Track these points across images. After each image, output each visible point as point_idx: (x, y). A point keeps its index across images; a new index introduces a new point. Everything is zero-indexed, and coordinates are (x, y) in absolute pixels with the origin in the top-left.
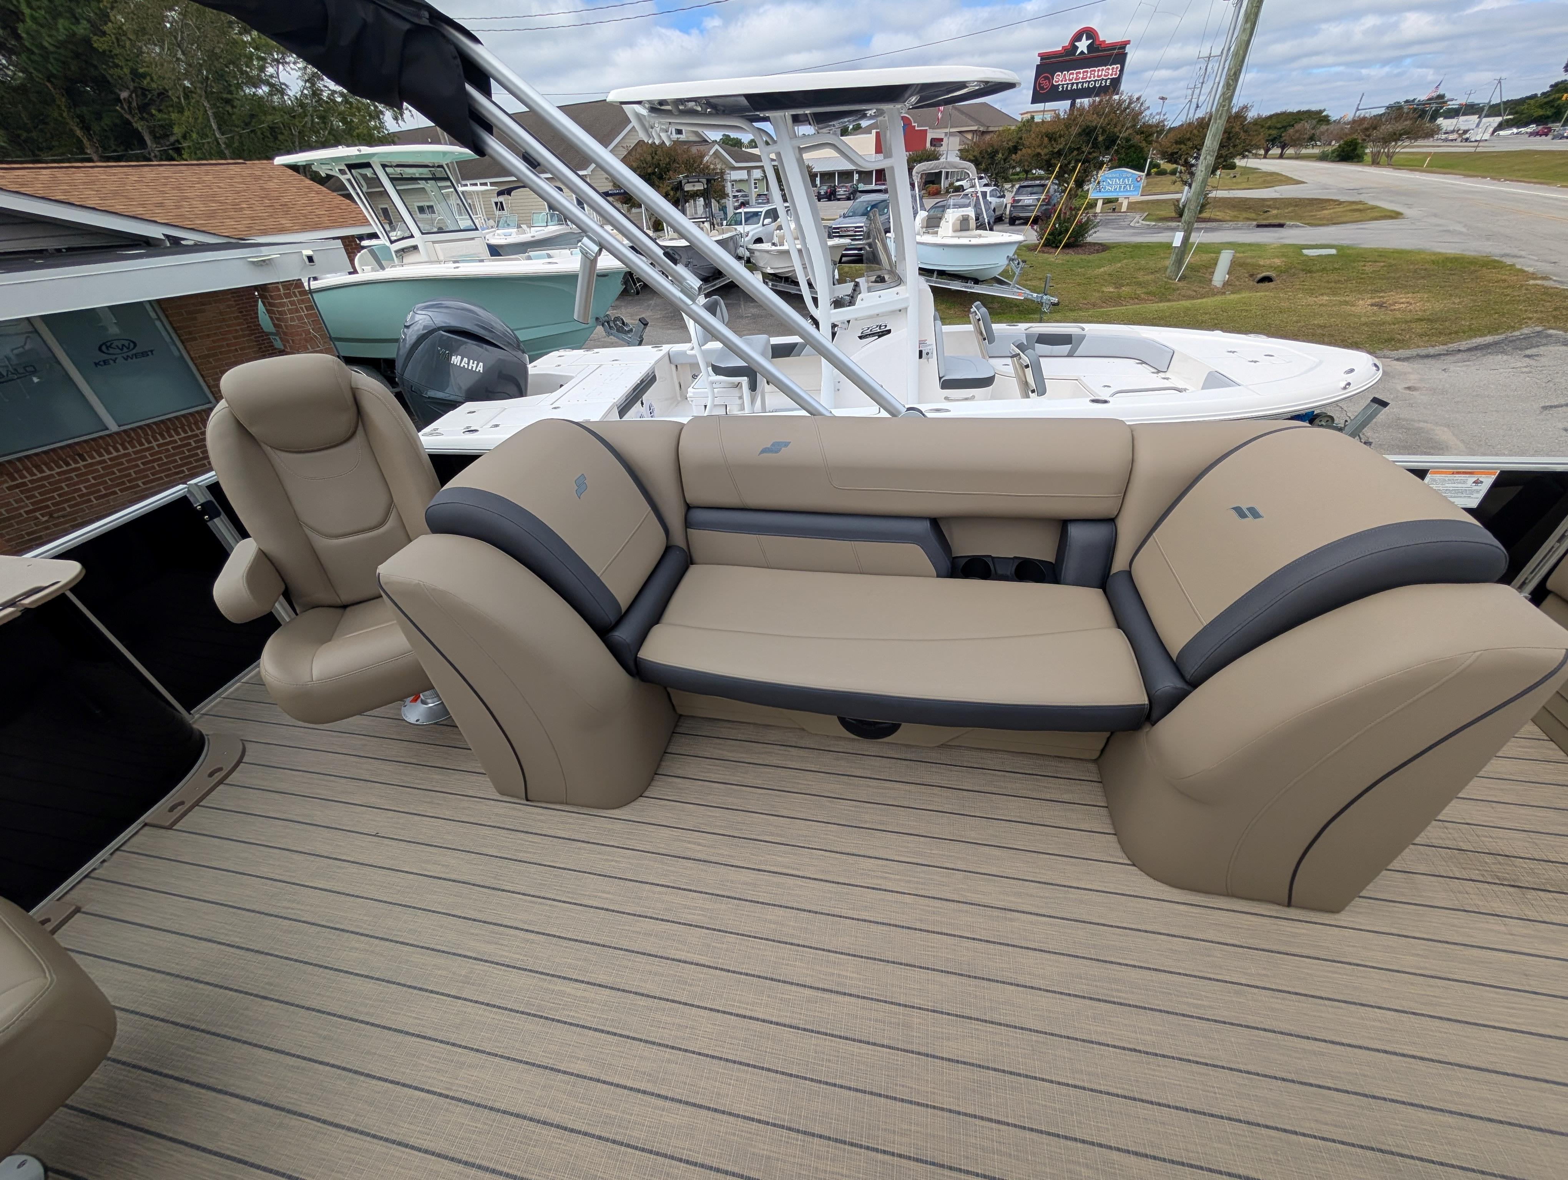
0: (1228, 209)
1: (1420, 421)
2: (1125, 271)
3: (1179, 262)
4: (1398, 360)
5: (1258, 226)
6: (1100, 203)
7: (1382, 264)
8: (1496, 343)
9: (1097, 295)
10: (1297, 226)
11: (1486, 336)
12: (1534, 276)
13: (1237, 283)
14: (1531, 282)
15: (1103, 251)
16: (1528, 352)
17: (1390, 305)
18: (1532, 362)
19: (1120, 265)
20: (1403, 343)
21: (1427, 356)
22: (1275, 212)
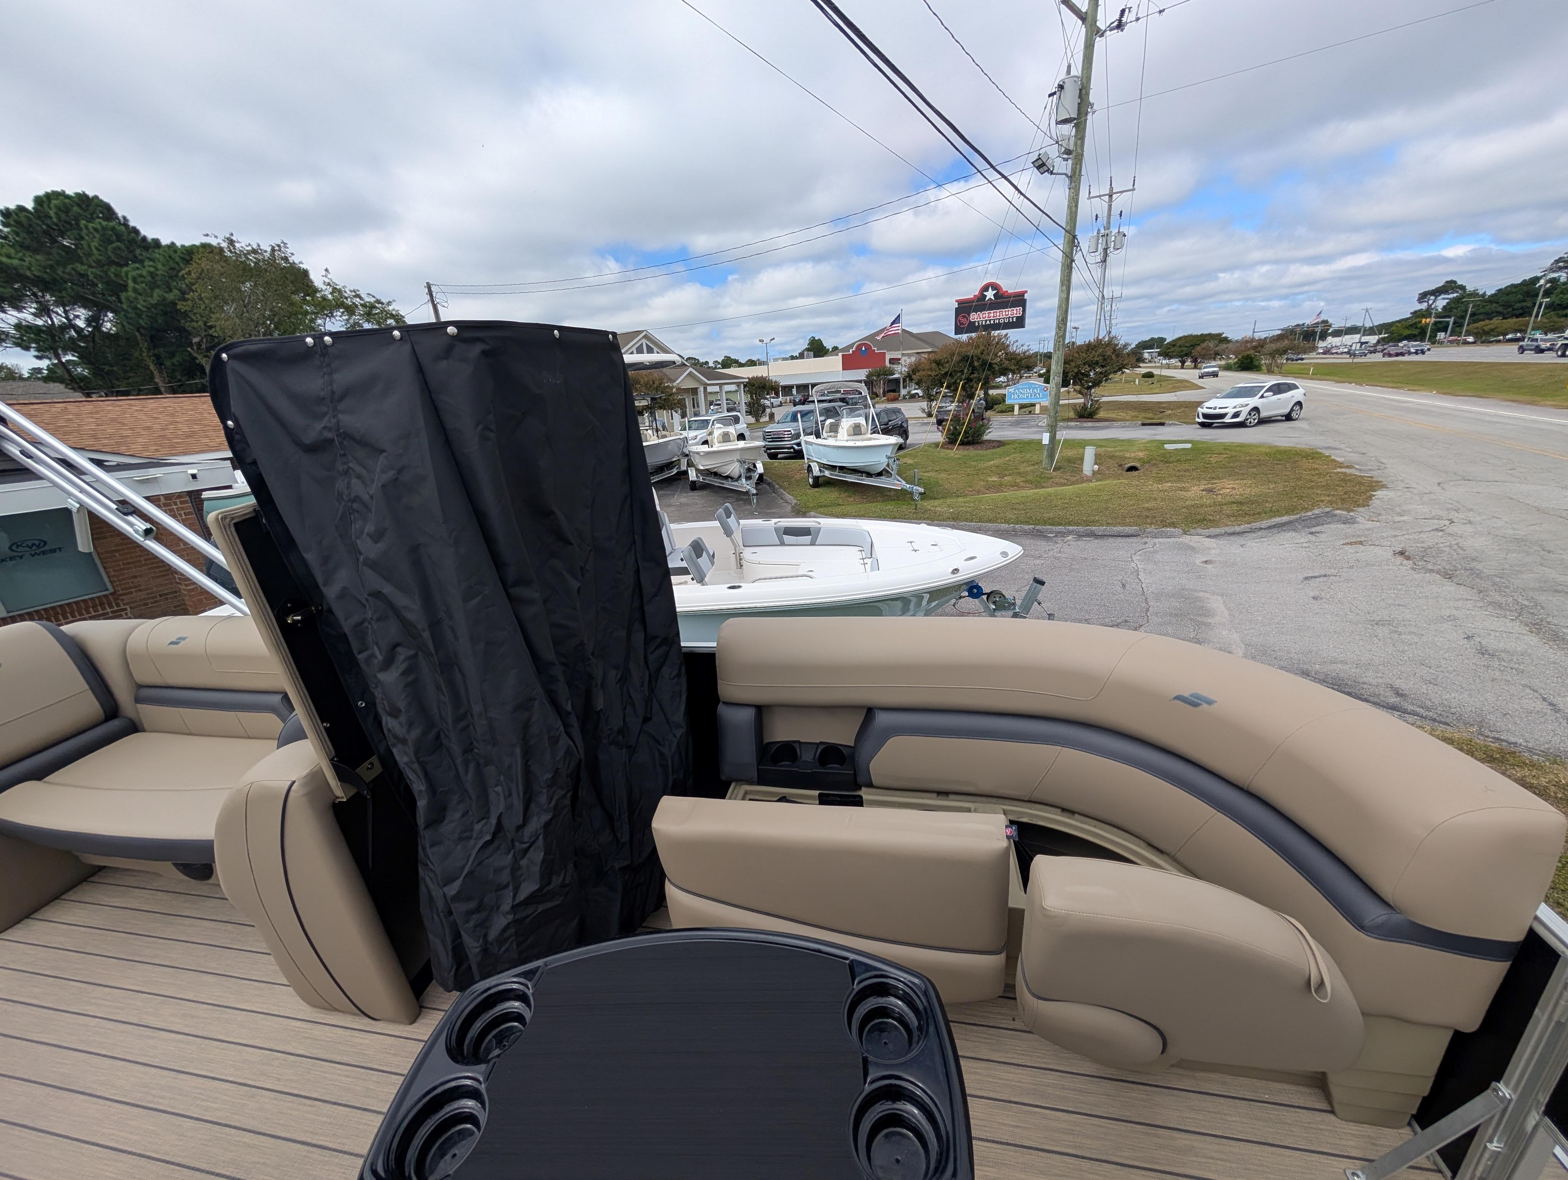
0: (1131, 410)
1: (1201, 591)
2: (1011, 463)
3: (1051, 456)
4: (1208, 537)
5: (1143, 425)
6: (1016, 408)
7: (1225, 456)
8: (1290, 523)
9: (982, 483)
10: (1175, 425)
11: (1283, 516)
12: (1341, 464)
13: (1107, 472)
14: (1339, 470)
15: (998, 447)
16: (1313, 530)
17: (1219, 490)
18: (1312, 538)
19: (1007, 459)
20: (1213, 523)
21: (1234, 534)
22: (1170, 412)
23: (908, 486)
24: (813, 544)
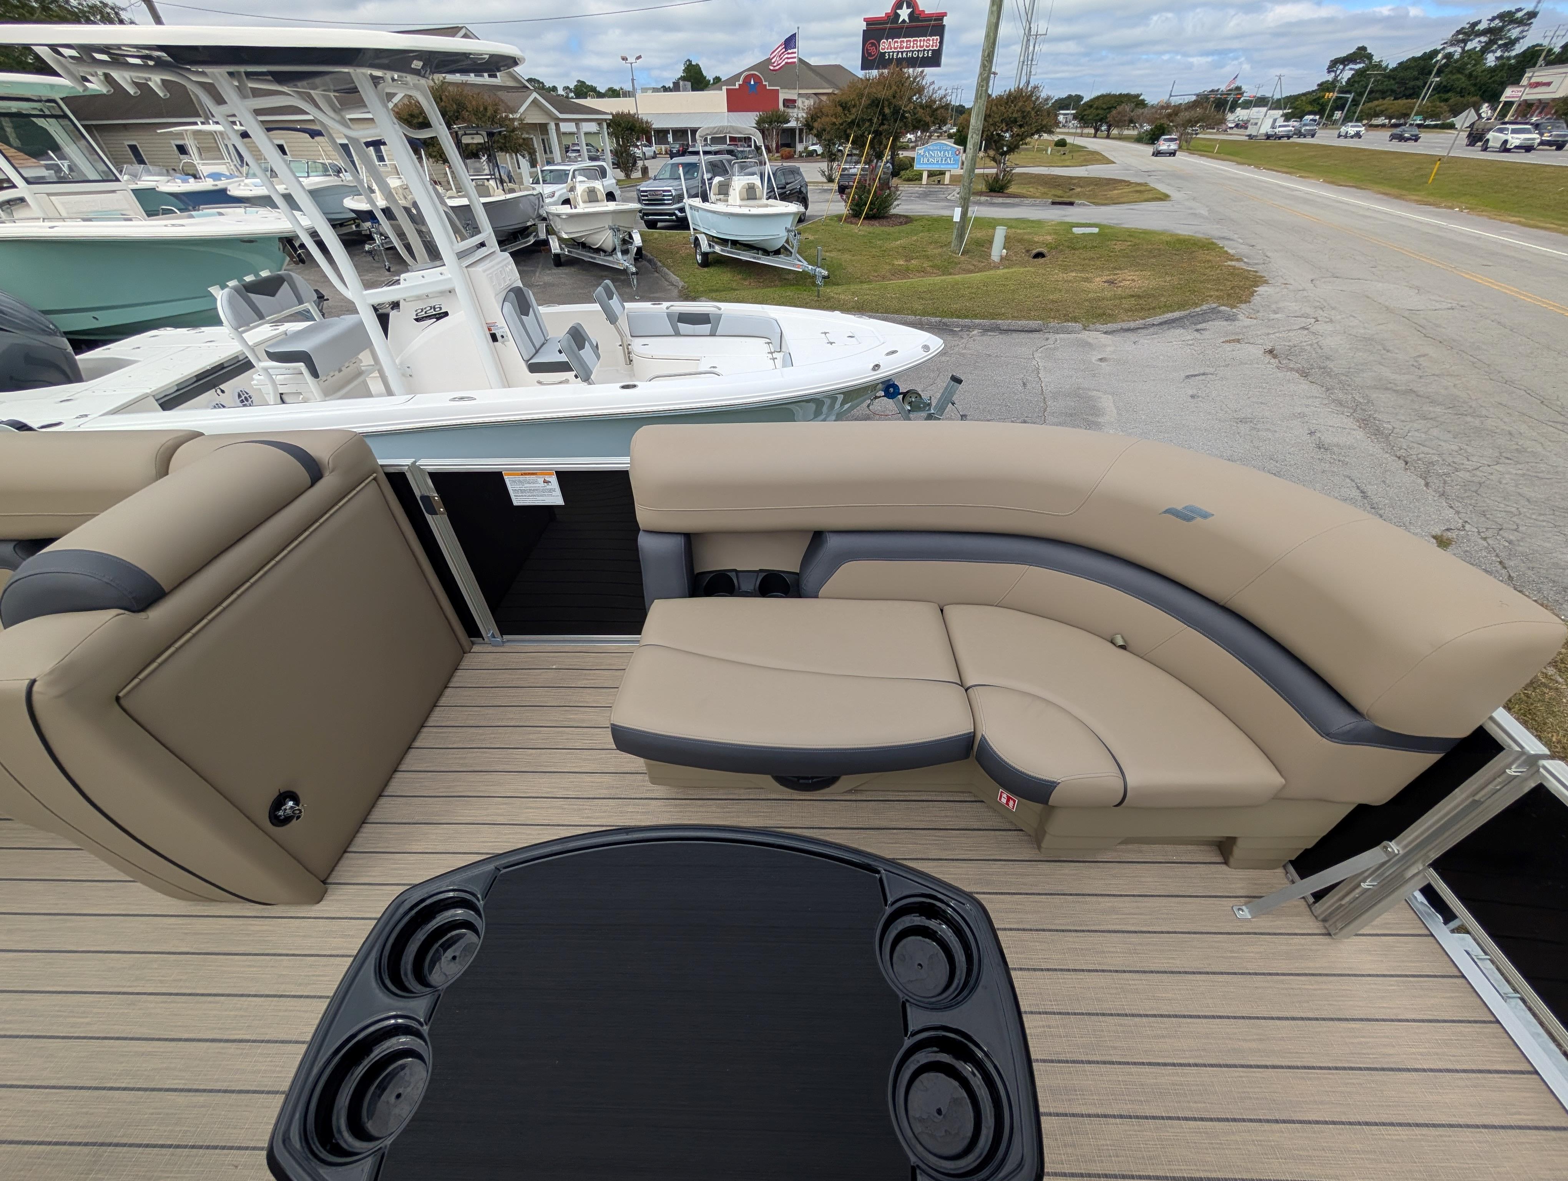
0: (1041, 185)
1: (1094, 390)
2: (918, 244)
3: (961, 236)
4: (1106, 333)
5: (1053, 203)
6: (925, 175)
7: (1129, 243)
8: (1181, 318)
9: (888, 267)
10: (1084, 205)
11: (1175, 311)
12: (1231, 258)
13: (1014, 258)
14: (1229, 263)
15: (906, 223)
16: (1199, 327)
17: (1120, 282)
18: (1197, 335)
19: (915, 238)
20: (1112, 318)
21: (1128, 330)
22: (1079, 190)
23: (810, 267)
24: (713, 334)
